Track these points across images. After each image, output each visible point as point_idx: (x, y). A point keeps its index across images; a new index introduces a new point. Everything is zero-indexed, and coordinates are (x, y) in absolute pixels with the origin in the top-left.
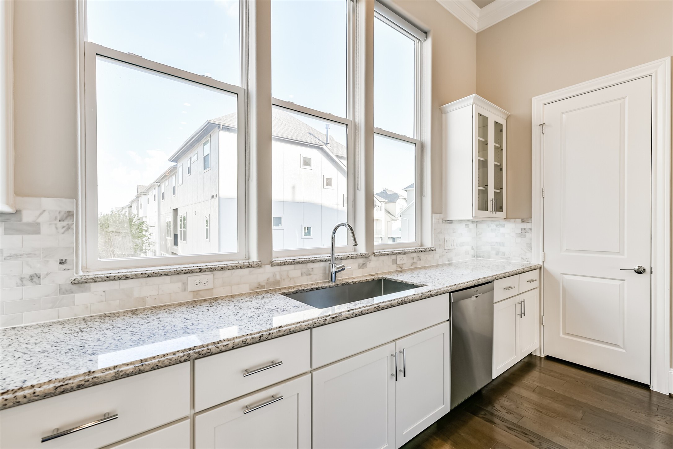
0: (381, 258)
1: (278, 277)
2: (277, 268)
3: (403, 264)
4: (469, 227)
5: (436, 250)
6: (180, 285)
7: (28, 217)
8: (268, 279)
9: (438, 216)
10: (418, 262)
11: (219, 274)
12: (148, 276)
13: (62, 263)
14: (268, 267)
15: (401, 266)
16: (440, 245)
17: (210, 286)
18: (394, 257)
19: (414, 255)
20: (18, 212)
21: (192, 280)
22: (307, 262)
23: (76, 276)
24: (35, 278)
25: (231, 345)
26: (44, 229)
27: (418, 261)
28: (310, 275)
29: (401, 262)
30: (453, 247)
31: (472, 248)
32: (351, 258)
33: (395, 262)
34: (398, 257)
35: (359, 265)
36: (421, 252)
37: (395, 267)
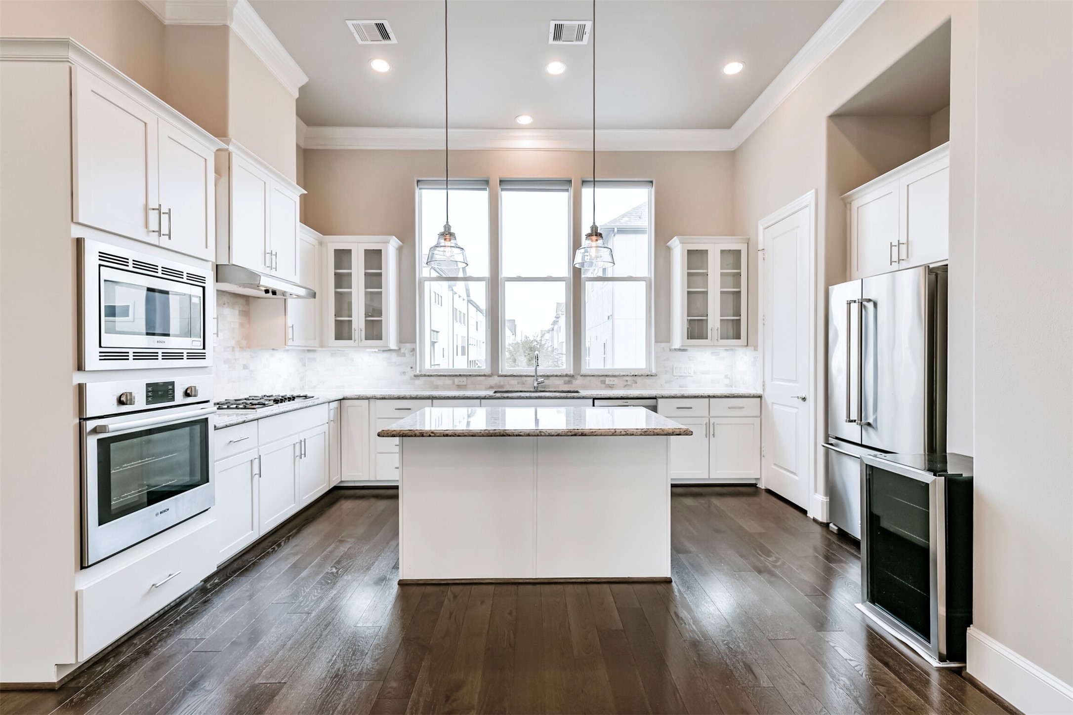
0: (588, 378)
1: (502, 383)
2: (502, 378)
3: (613, 385)
4: (719, 355)
5: (657, 375)
7: (403, 350)
8: (496, 384)
9: (663, 345)
10: (633, 385)
11: (469, 378)
12: (439, 376)
13: (411, 368)
14: (496, 377)
15: (611, 386)
16: (666, 371)
17: (465, 383)
18: (602, 378)
19: (628, 378)
20: (400, 349)
22: (521, 376)
23: (416, 374)
24: (404, 373)
26: (407, 355)
27: (633, 383)
28: (524, 384)
29: (611, 383)
30: (687, 374)
31: (726, 377)
32: (556, 376)
33: (603, 382)
34: (607, 379)
35: (564, 382)
36: (636, 376)
37: (604, 385)
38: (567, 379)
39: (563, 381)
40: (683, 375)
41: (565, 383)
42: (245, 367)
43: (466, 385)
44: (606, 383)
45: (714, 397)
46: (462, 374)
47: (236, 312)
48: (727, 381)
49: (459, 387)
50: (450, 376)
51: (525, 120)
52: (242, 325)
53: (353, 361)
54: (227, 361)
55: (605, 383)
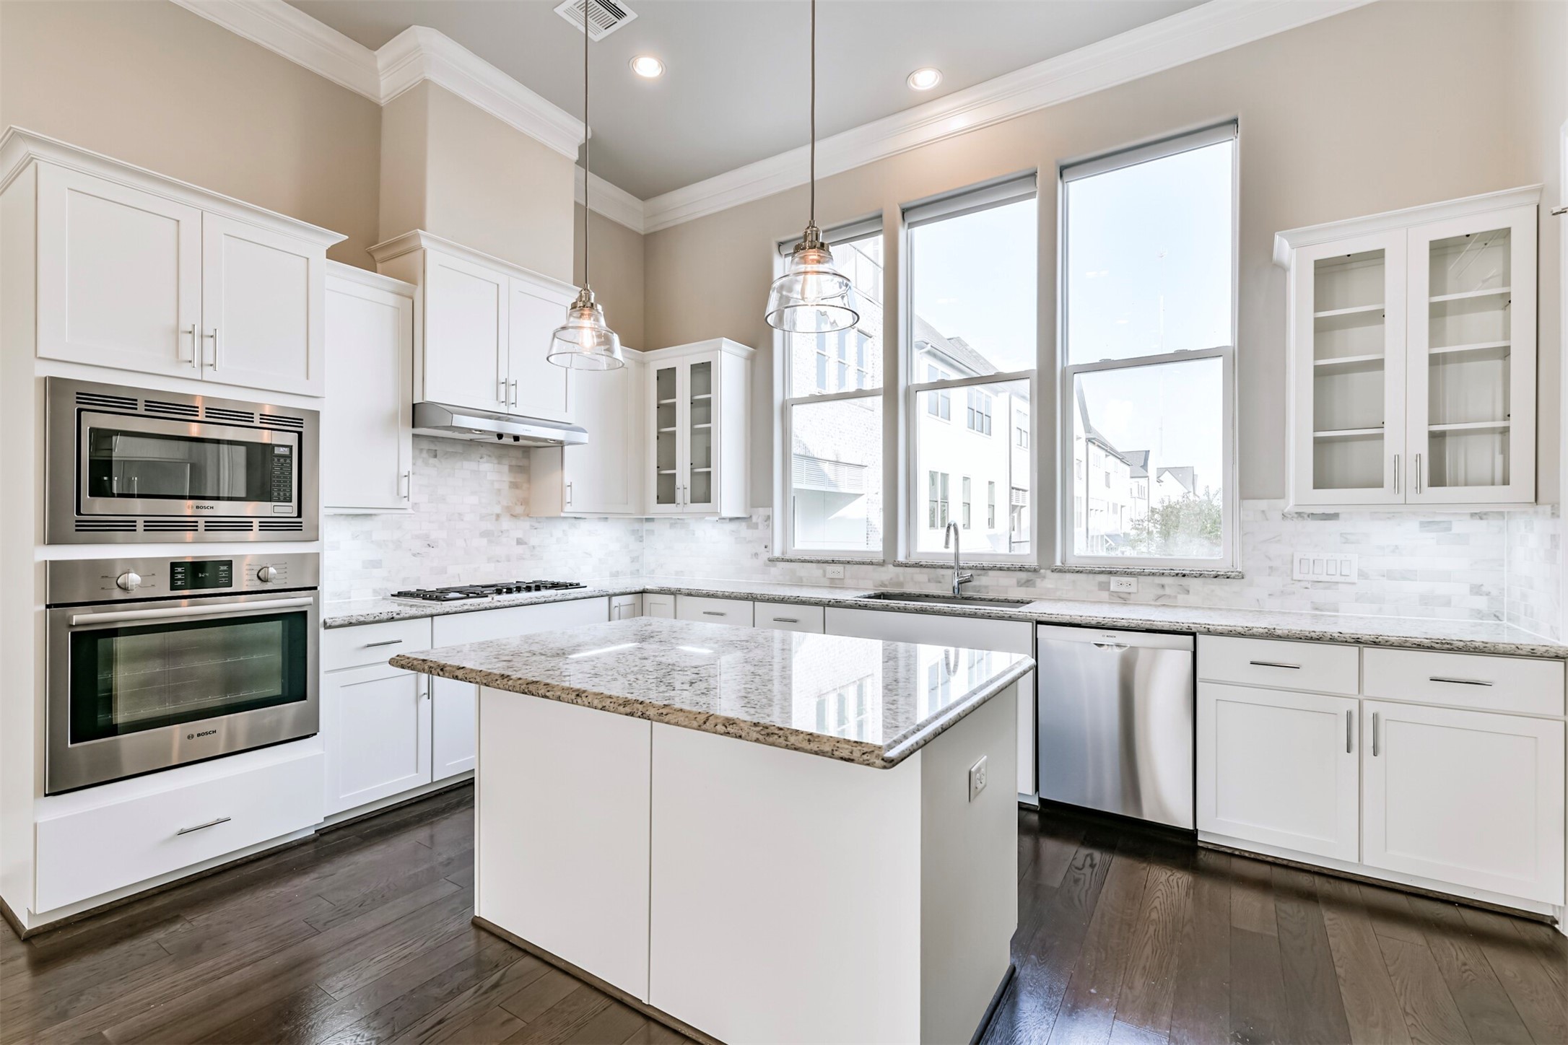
0: (1070, 576)
1: (901, 579)
2: (900, 570)
3: (1130, 593)
4: (1450, 529)
5: (1242, 577)
6: (821, 571)
7: (754, 519)
8: (891, 579)
9: (1263, 504)
10: (1180, 596)
11: (848, 566)
12: (802, 562)
13: (766, 547)
14: (893, 567)
15: (1122, 595)
16: (1271, 568)
17: (841, 576)
18: (1103, 578)
20: (751, 517)
21: (830, 568)
22: (933, 567)
23: (771, 556)
24: (756, 555)
25: (767, 598)
26: (760, 527)
27: (1179, 593)
28: (940, 582)
29: (1123, 589)
30: (1337, 578)
31: (1476, 590)
32: (1001, 569)
33: (1105, 587)
34: (1114, 579)
35: (1018, 582)
36: (1184, 576)
37: (1105, 595)
38: (1023, 575)
39: (1014, 581)
40: (1324, 578)
41: (1020, 584)
42: (520, 542)
43: (843, 579)
44: (1112, 588)
45: (1376, 643)
46: (836, 559)
47: (505, 468)
48: (1481, 603)
49: (834, 584)
50: (818, 562)
51: (926, 79)
52: (514, 485)
53: (694, 534)
54: (485, 534)
55: (1109, 590)
